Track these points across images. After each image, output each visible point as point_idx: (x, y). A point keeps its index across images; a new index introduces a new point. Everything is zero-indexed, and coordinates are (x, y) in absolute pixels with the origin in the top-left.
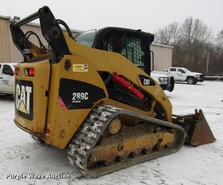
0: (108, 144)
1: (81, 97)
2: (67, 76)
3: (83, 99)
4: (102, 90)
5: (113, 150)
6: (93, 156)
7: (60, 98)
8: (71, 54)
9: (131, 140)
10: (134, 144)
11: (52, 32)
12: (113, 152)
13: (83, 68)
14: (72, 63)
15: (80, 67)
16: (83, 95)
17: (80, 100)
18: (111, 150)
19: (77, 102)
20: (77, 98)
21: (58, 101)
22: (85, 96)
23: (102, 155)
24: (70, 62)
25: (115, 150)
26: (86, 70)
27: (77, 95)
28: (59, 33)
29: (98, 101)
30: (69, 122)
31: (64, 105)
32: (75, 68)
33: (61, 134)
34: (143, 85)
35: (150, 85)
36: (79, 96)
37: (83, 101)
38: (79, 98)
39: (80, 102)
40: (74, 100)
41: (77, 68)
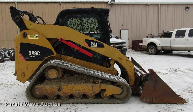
0: (48, 85)
1: (35, 54)
2: (25, 41)
3: (36, 55)
4: (51, 50)
5: (53, 89)
6: (36, 90)
7: (20, 54)
8: (28, 29)
9: (69, 86)
10: (73, 89)
11: (15, 19)
12: (54, 91)
13: (35, 37)
14: (27, 34)
15: (33, 36)
16: (36, 52)
17: (34, 55)
18: (52, 89)
19: (32, 56)
20: (32, 54)
21: (20, 55)
22: (38, 53)
23: (44, 91)
24: (26, 34)
25: (56, 90)
26: (38, 38)
27: (32, 52)
28: (19, 18)
29: (48, 56)
30: (28, 68)
31: (23, 58)
32: (29, 37)
33: (22, 75)
34: (90, 47)
35: (97, 47)
36: (33, 53)
37: (36, 56)
38: (34, 54)
39: (34, 56)
40: (30, 55)
41: (31, 36)
